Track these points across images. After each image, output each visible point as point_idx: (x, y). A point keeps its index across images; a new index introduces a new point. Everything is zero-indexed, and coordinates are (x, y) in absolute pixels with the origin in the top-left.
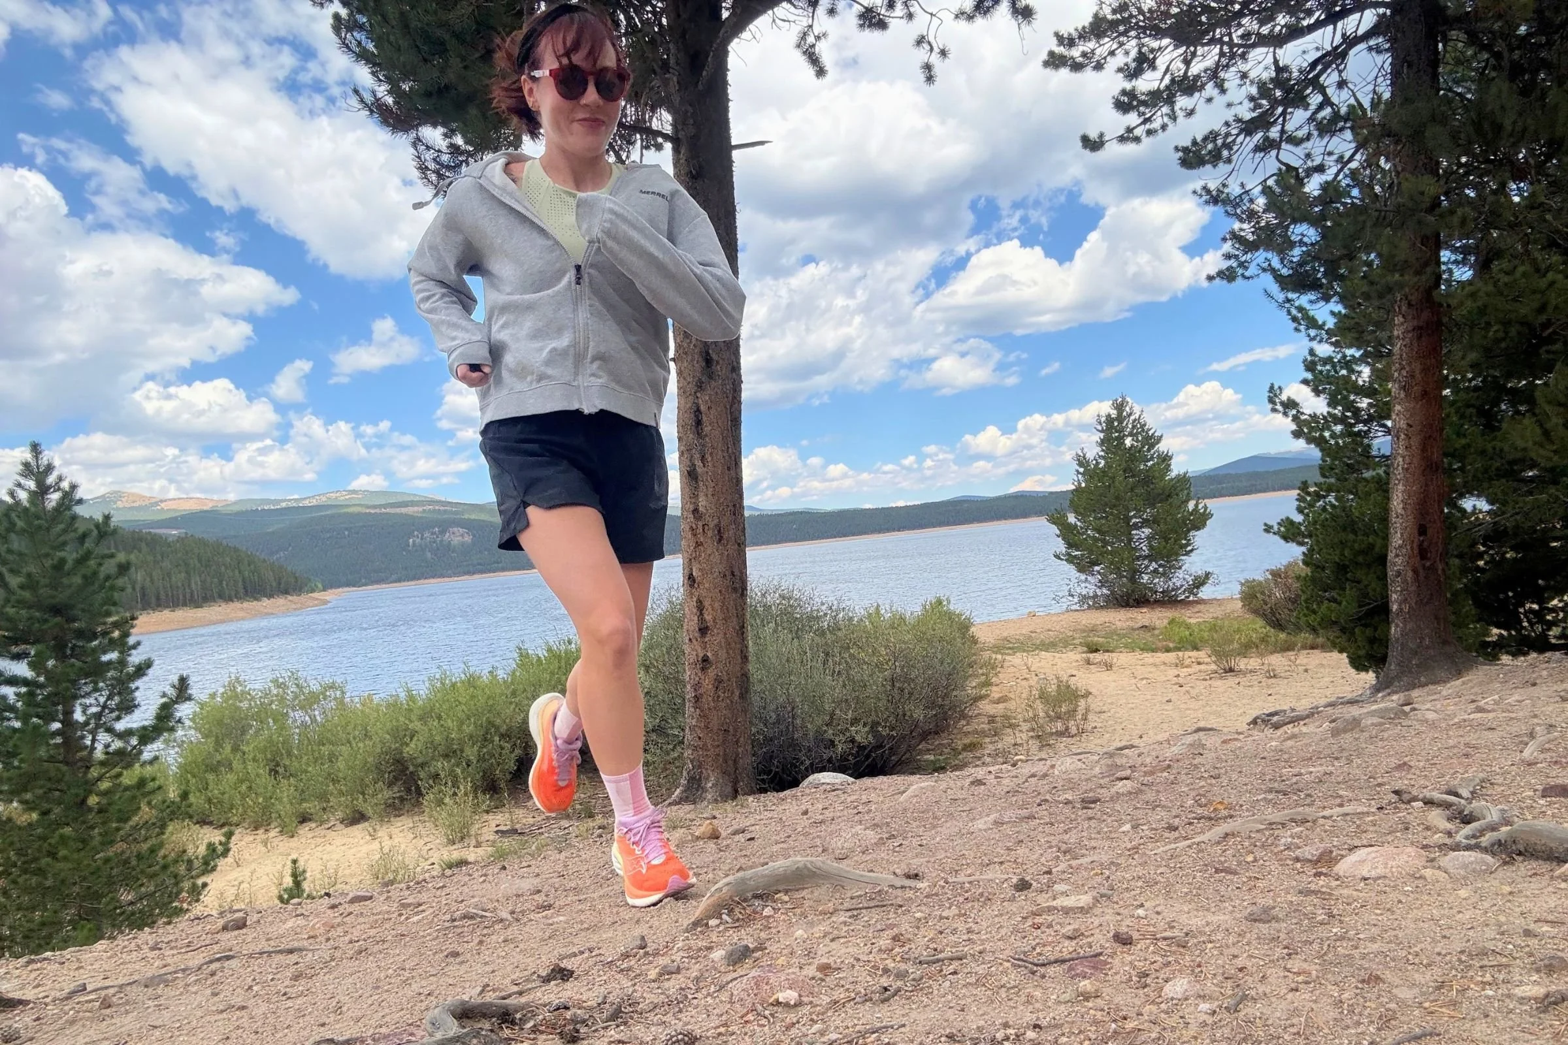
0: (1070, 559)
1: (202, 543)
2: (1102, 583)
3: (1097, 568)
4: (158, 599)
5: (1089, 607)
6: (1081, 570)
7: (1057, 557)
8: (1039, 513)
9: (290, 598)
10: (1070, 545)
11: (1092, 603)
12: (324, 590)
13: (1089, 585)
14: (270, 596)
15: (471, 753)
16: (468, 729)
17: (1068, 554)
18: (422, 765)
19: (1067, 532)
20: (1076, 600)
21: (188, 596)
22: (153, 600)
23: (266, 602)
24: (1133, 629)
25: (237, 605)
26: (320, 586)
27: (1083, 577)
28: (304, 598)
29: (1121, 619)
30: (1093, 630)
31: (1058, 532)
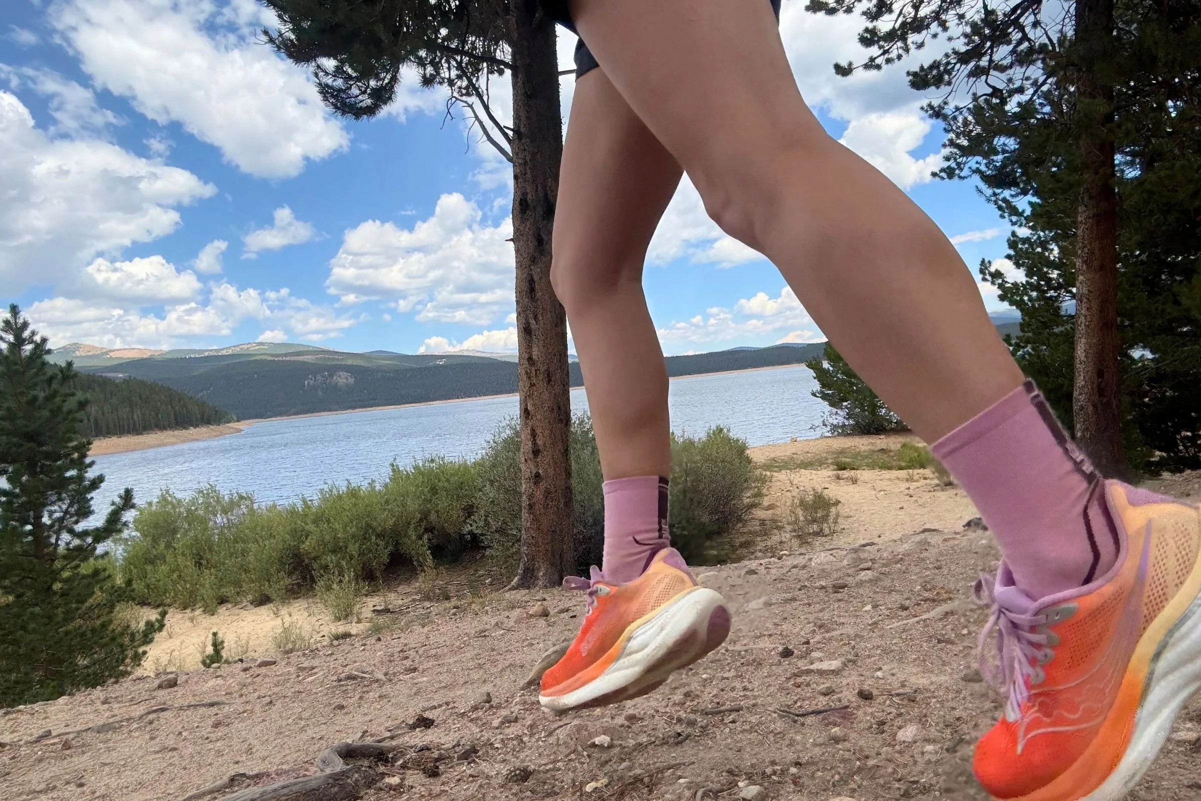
0: (824, 397)
1: (143, 383)
2: (849, 416)
3: (845, 404)
4: (108, 428)
5: (839, 434)
6: (832, 405)
7: (814, 394)
8: (799, 361)
9: (211, 427)
10: (823, 385)
11: (840, 431)
12: (238, 421)
13: (839, 417)
14: (196, 426)
15: (353, 548)
16: (352, 530)
17: (822, 392)
18: (315, 559)
19: (821, 375)
20: (829, 428)
21: (131, 427)
22: (104, 429)
23: (192, 431)
24: (874, 451)
25: (170, 433)
26: (235, 418)
27: (834, 410)
28: (221, 428)
29: (863, 444)
30: (842, 452)
31: (815, 375)
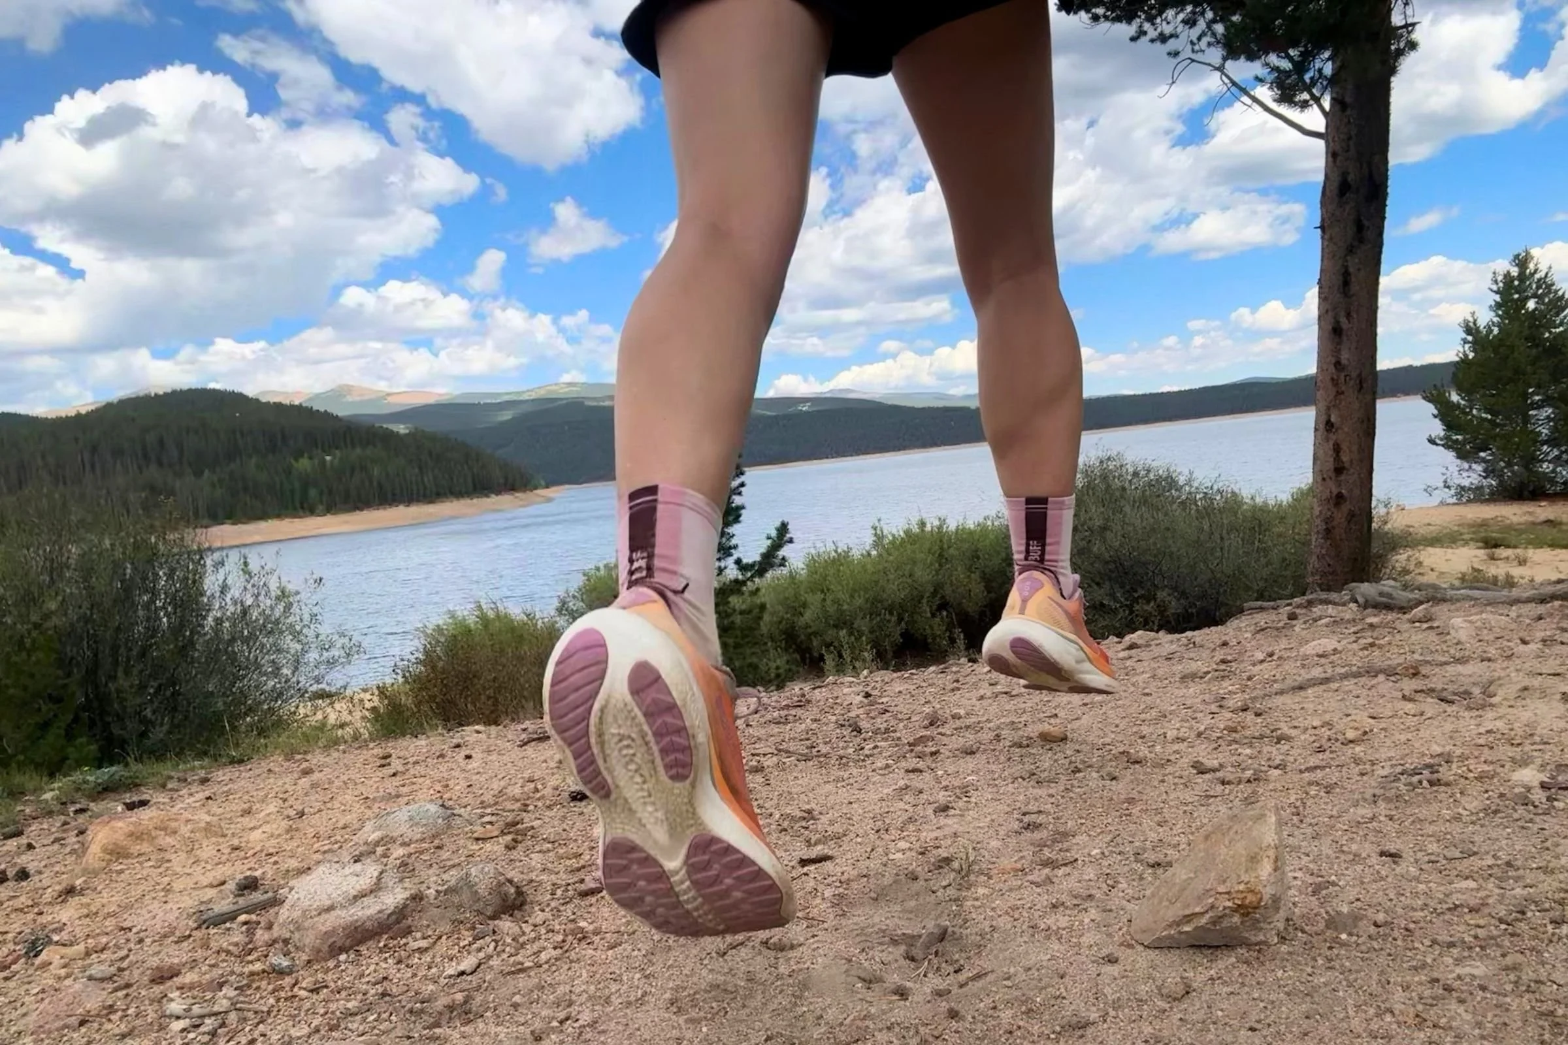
0: (1449, 444)
1: (433, 438)
2: (1488, 473)
3: (1482, 454)
4: (394, 495)
5: (1469, 501)
6: (1462, 455)
7: (1432, 441)
8: (1407, 392)
9: (517, 494)
10: (1450, 426)
11: (1477, 495)
12: (547, 487)
13: (1472, 476)
14: (498, 493)
15: (863, 624)
17: (1447, 438)
18: (815, 634)
19: (1447, 413)
20: (1453, 491)
21: (422, 492)
22: (389, 496)
23: (494, 499)
24: (1534, 524)
25: (468, 501)
26: (543, 483)
27: (1466, 466)
28: (529, 494)
29: (1514, 513)
30: (1484, 524)
31: (1436, 412)
